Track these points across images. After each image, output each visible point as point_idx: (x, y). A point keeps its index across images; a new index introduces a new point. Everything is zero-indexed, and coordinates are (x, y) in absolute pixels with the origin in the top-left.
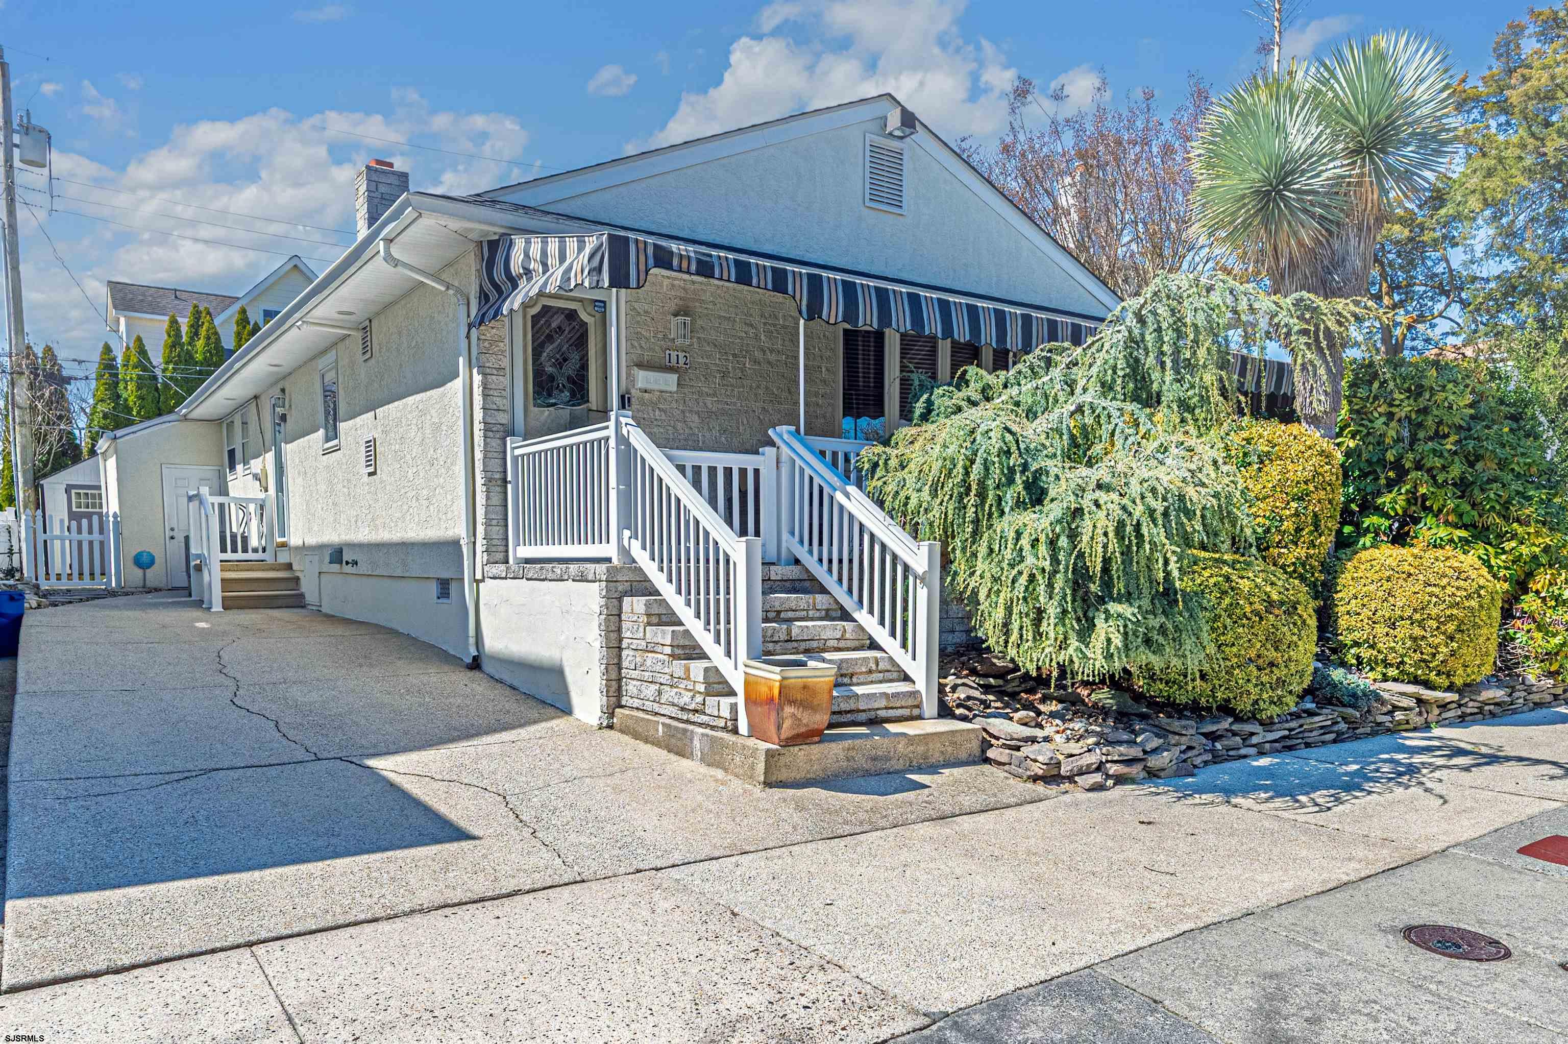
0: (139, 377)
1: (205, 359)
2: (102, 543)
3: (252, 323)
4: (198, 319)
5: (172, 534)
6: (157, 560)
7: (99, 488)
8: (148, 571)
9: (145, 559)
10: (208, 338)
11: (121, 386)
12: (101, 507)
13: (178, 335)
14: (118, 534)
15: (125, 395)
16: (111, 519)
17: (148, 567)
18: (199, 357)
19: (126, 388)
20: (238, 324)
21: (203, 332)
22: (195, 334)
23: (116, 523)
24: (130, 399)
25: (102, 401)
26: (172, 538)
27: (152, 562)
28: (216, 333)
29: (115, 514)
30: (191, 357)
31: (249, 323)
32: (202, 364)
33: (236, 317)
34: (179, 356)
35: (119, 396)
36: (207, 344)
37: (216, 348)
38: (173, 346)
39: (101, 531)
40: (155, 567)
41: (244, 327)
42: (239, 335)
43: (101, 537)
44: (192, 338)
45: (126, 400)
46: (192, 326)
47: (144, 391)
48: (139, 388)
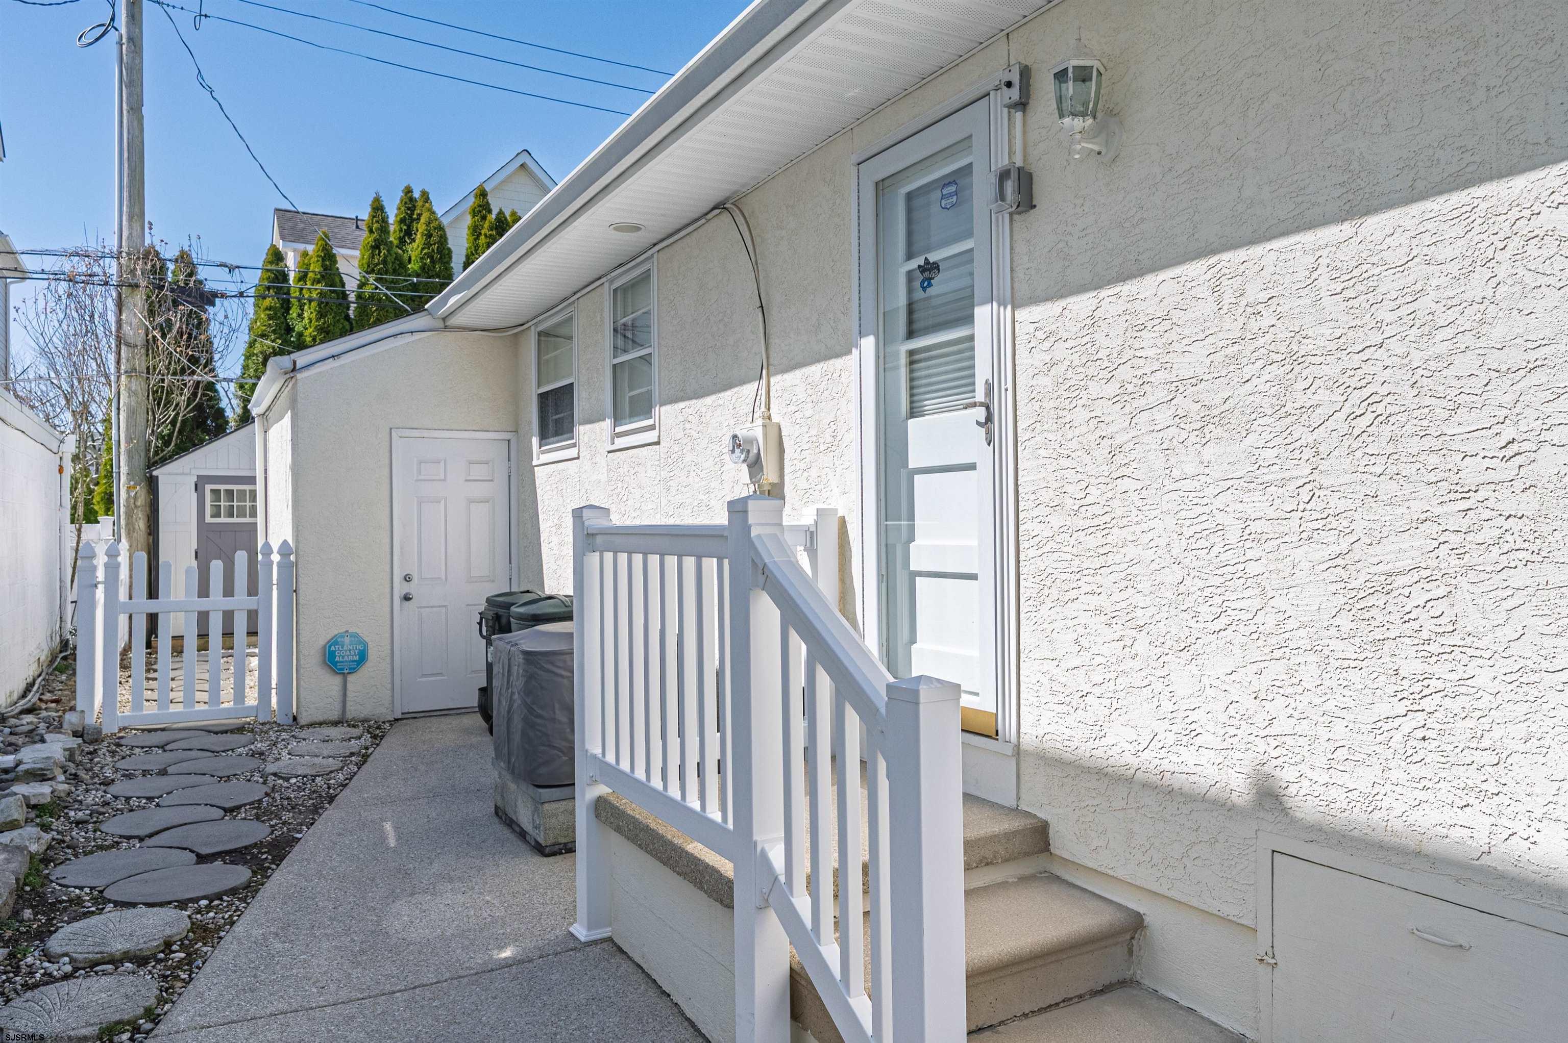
0: (322, 294)
1: (423, 268)
2: (252, 615)
3: (495, 212)
4: (412, 209)
5: (406, 588)
6: (372, 654)
7: (252, 480)
8: (350, 678)
9: (346, 654)
10: (429, 236)
11: (294, 313)
12: (254, 514)
13: (384, 228)
14: (291, 591)
15: (298, 328)
16: (276, 558)
17: (353, 671)
18: (413, 266)
19: (300, 316)
20: (474, 213)
21: (421, 227)
22: (408, 233)
23: (287, 567)
24: (307, 333)
25: (263, 336)
26: (407, 598)
27: (362, 658)
28: (440, 228)
29: (285, 550)
30: (403, 266)
31: (490, 211)
32: (418, 276)
33: (471, 201)
34: (384, 262)
35: (289, 330)
36: (427, 245)
37: (440, 251)
38: (376, 247)
39: (252, 591)
40: (366, 671)
41: (484, 218)
42: (475, 231)
43: (252, 603)
44: (402, 241)
45: (300, 335)
46: (402, 221)
47: (330, 319)
48: (321, 315)
